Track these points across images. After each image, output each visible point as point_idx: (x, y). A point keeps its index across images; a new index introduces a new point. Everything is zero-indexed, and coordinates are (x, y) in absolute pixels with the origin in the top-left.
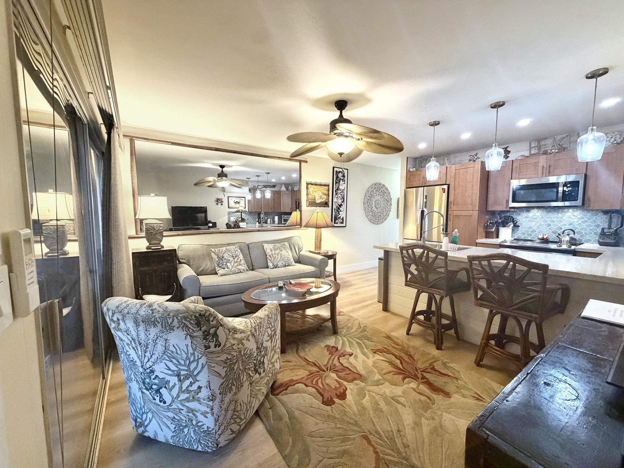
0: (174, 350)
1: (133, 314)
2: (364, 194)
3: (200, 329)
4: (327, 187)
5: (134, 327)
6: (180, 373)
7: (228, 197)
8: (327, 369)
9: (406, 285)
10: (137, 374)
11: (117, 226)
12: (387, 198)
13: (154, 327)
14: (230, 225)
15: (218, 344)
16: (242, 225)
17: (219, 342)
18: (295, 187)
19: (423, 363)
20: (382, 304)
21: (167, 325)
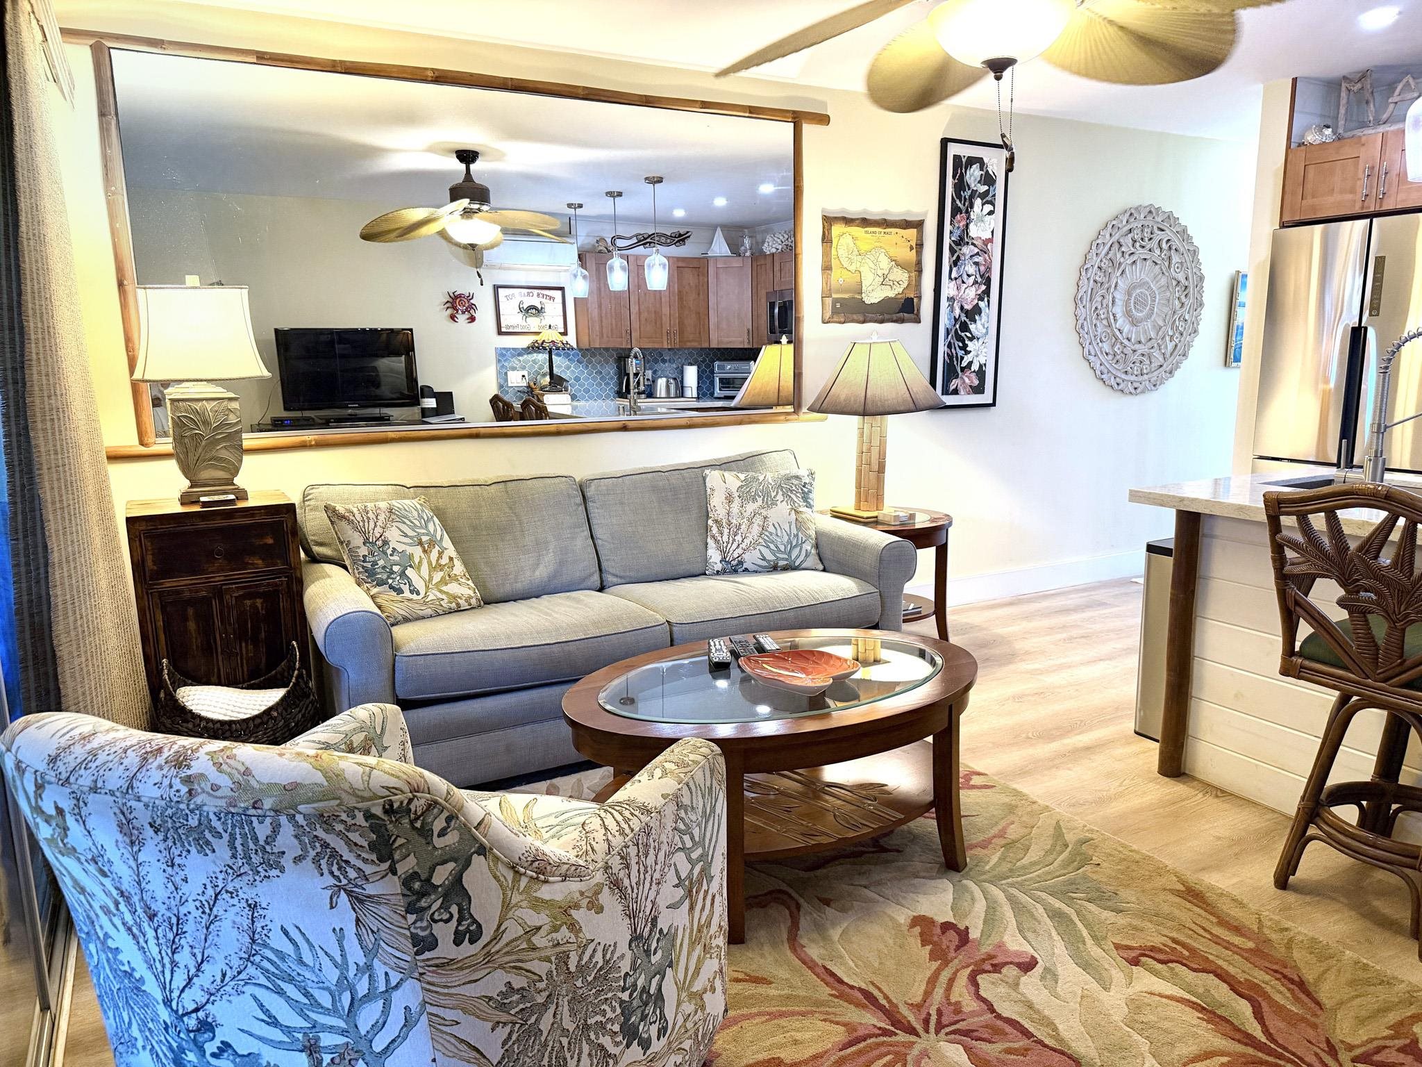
0: (288, 948)
1: (112, 793)
2: (1079, 261)
3: (393, 870)
4: (912, 233)
5: (121, 845)
6: (318, 1039)
7: (496, 288)
8: (926, 1022)
9: (1285, 671)
10: (150, 1025)
11: (58, 413)
12: (1181, 277)
13: (201, 851)
14: (508, 406)
15: (468, 930)
16: (555, 402)
17: (475, 921)
18: (769, 239)
19: (1361, 1021)
20: (1157, 745)
21: (252, 846)
